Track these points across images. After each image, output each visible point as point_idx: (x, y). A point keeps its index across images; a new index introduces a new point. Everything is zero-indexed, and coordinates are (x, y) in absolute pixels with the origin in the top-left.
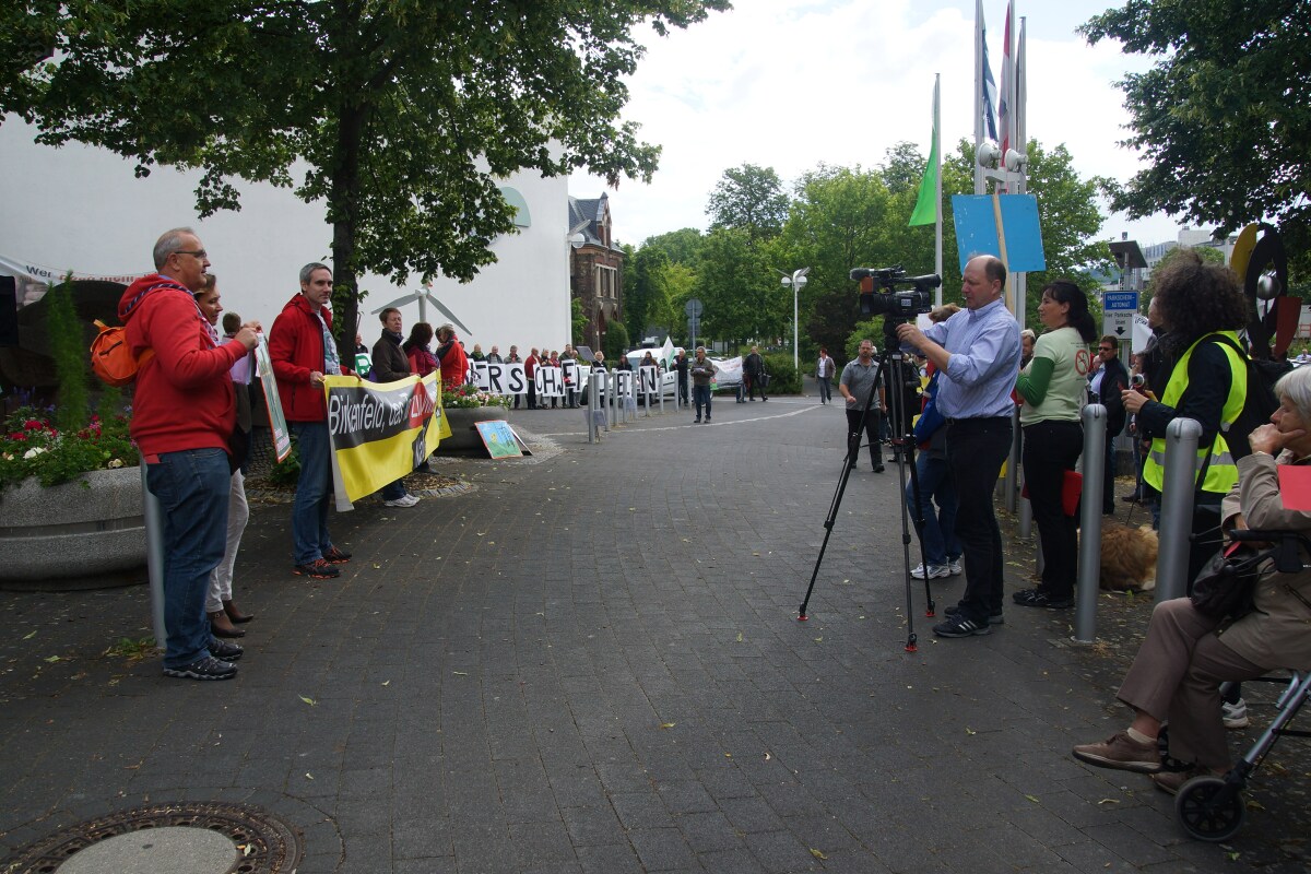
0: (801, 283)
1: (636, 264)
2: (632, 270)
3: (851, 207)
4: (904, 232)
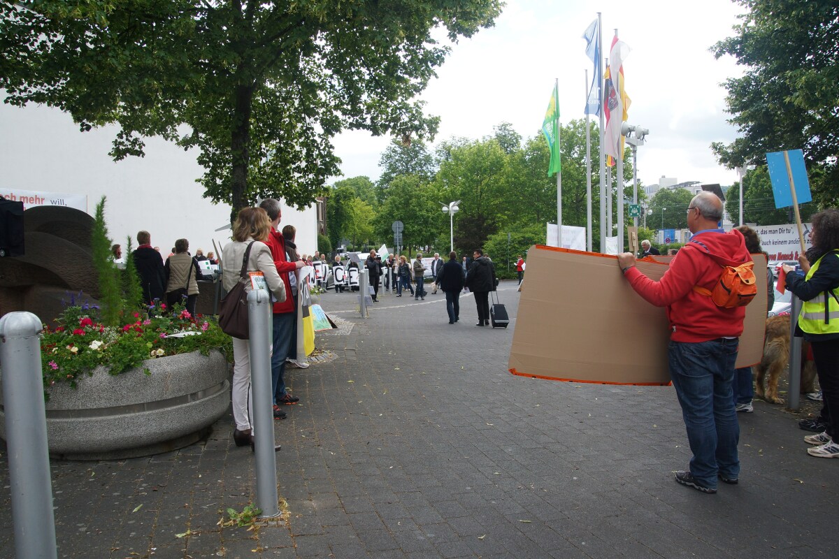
0: (455, 211)
1: (335, 198)
2: (332, 202)
3: (480, 163)
4: (515, 178)
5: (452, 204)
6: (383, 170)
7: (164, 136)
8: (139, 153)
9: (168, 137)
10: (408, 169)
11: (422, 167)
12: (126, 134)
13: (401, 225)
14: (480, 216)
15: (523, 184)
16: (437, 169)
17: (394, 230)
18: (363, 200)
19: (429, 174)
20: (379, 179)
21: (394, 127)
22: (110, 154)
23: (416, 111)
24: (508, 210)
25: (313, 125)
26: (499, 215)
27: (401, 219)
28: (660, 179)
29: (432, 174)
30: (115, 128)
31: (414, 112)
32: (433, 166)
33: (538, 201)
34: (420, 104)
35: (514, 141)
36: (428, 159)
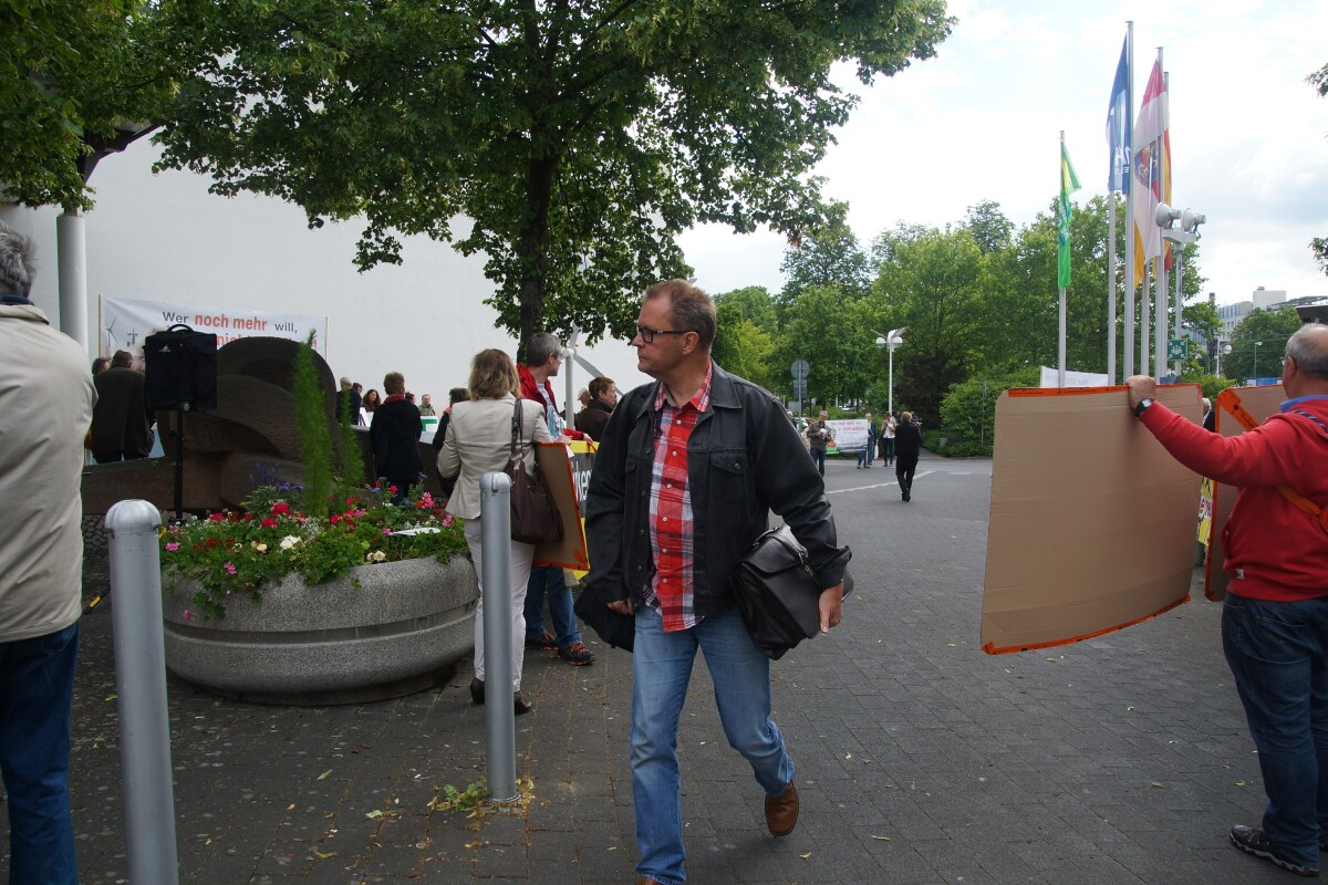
0: (896, 344)
3: (941, 267)
4: (1000, 292)
5: (891, 333)
6: (787, 277)
7: (430, 234)
8: (395, 259)
9: (437, 234)
10: (827, 276)
11: (849, 273)
12: (375, 231)
13: (806, 366)
14: (940, 353)
15: (1011, 303)
16: (873, 276)
17: (794, 374)
18: (757, 325)
19: (861, 284)
20: (780, 292)
21: (776, 218)
22: (354, 261)
23: (811, 192)
24: (986, 344)
25: (650, 216)
26: (971, 352)
27: (810, 358)
28: (1255, 293)
29: (865, 282)
30: (361, 221)
31: (807, 195)
32: (868, 271)
33: (1035, 330)
34: (817, 182)
35: (1002, 231)
36: (859, 260)
